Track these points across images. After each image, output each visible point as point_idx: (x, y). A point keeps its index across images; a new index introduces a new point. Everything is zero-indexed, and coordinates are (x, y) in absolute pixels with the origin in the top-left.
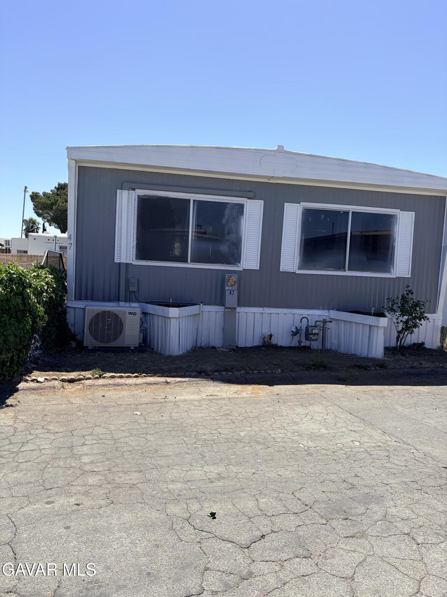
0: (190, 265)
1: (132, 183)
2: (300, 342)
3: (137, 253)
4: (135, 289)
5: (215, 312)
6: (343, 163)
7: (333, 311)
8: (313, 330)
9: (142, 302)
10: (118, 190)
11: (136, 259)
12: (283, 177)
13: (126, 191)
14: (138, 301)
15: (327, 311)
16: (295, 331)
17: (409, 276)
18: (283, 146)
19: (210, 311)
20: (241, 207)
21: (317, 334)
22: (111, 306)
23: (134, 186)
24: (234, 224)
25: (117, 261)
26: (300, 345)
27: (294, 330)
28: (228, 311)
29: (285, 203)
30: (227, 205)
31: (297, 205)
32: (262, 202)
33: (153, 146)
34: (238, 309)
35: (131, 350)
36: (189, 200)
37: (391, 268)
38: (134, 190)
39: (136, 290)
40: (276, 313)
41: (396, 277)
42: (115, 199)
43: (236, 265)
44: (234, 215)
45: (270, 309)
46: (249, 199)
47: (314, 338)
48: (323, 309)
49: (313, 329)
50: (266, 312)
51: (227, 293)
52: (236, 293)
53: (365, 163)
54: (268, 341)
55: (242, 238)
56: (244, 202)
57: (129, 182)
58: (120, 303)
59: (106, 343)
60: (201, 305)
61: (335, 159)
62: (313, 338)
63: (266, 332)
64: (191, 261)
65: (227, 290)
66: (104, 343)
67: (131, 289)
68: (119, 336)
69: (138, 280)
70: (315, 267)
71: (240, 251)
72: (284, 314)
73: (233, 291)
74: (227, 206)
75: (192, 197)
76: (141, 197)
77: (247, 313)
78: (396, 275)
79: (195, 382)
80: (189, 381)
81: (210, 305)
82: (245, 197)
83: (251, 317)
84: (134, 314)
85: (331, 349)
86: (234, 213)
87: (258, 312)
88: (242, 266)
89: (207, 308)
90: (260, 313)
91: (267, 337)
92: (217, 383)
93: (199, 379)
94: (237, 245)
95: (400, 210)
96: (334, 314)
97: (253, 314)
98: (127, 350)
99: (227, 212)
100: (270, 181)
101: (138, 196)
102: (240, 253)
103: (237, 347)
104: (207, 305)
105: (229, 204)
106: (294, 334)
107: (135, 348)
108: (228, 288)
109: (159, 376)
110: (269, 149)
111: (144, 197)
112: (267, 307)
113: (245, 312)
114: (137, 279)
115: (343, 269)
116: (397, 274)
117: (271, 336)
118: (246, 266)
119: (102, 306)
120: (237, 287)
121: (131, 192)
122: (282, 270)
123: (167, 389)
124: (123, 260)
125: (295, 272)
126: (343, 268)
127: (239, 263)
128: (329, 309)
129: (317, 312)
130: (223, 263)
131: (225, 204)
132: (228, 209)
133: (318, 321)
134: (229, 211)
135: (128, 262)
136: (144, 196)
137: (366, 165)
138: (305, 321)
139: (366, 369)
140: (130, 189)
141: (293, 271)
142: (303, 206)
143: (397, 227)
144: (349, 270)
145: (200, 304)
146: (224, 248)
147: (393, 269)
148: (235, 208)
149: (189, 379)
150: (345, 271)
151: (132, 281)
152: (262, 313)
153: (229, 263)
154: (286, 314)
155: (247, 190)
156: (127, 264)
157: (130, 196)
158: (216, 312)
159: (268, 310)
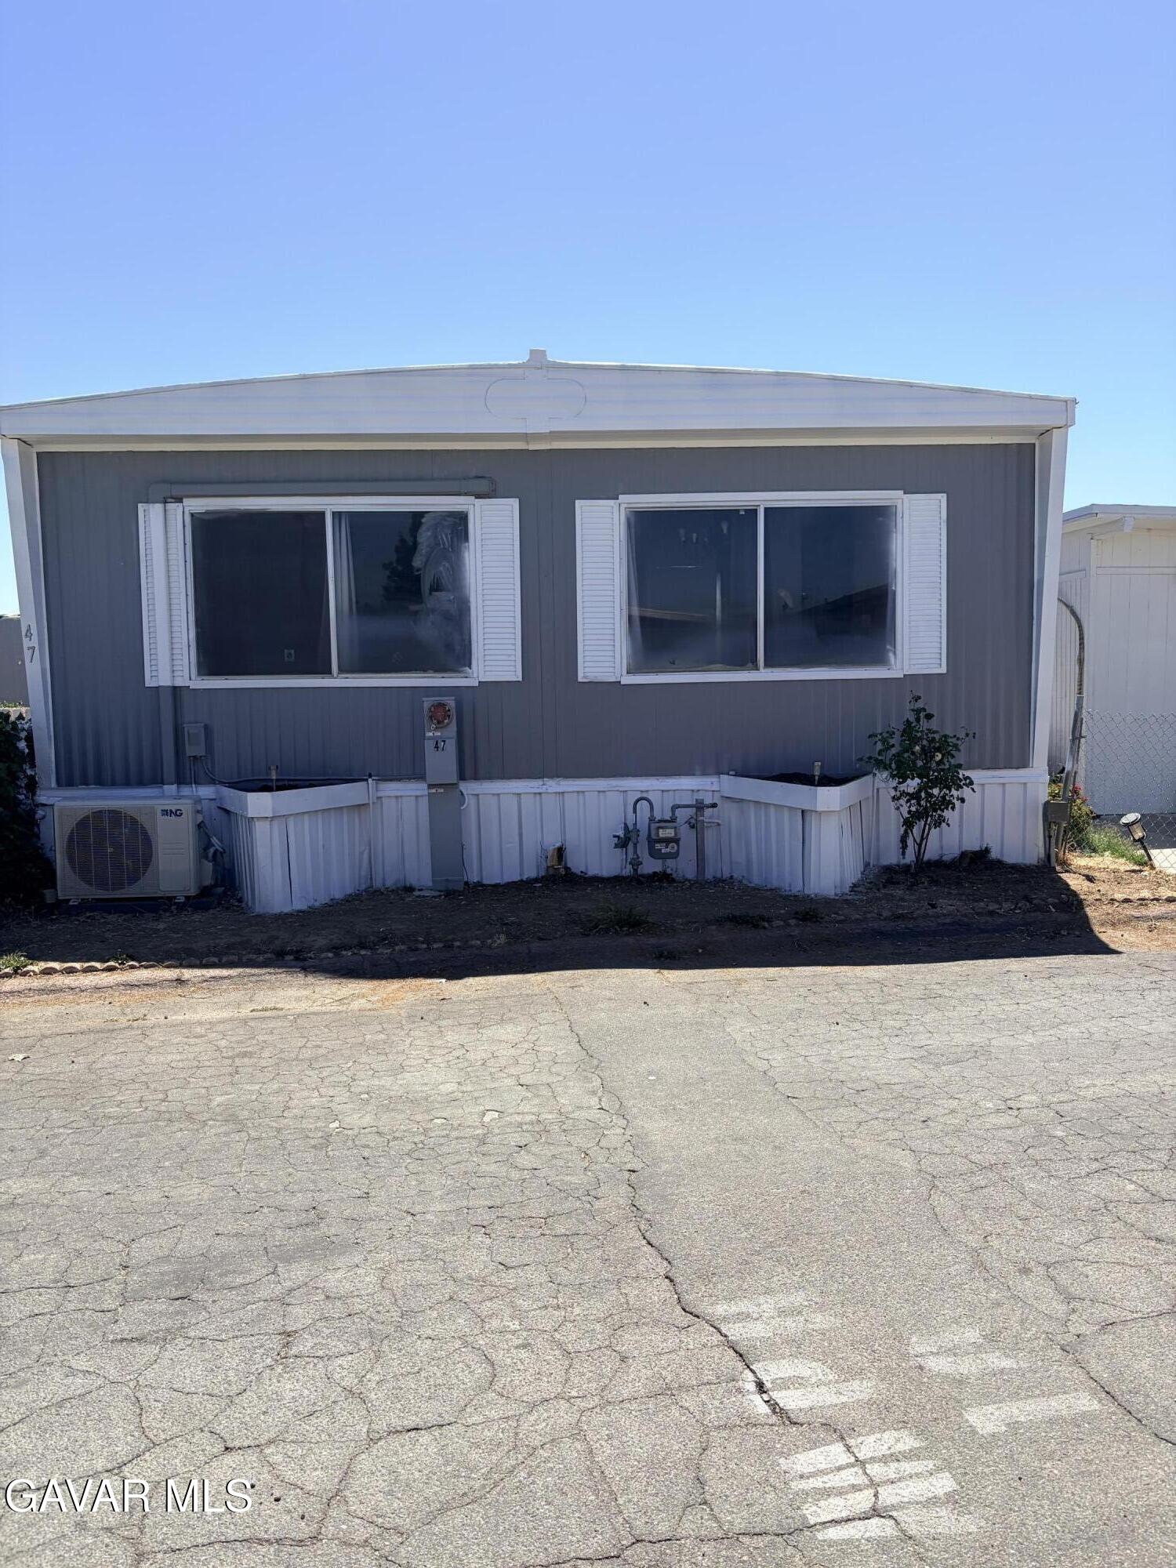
0: (337, 681)
1: (172, 483)
2: (636, 863)
3: (201, 659)
4: (200, 751)
5: (414, 798)
6: (714, 379)
7: (726, 776)
8: (660, 830)
9: (222, 783)
10: (140, 505)
11: (200, 673)
12: (551, 432)
13: (159, 507)
14: (212, 781)
15: (714, 779)
16: (622, 836)
17: (943, 670)
18: (545, 351)
19: (401, 797)
20: (458, 524)
21: (676, 840)
22: (145, 798)
23: (176, 491)
24: (447, 565)
25: (149, 682)
26: (636, 870)
27: (621, 833)
28: (437, 793)
29: (577, 501)
30: (423, 517)
31: (611, 502)
32: (514, 503)
33: (202, 386)
34: (469, 788)
35: (175, 904)
36: (322, 514)
37: (888, 651)
38: (179, 500)
39: (204, 754)
40: (578, 792)
41: (905, 675)
42: (134, 528)
43: (459, 672)
44: (444, 544)
45: (562, 783)
46: (478, 496)
47: (668, 850)
48: (704, 774)
49: (659, 828)
50: (549, 791)
51: (429, 746)
52: (451, 746)
53: (777, 374)
54: (553, 866)
55: (469, 602)
56: (466, 507)
57: (164, 482)
58: (165, 786)
59: (113, 889)
60: (370, 780)
61: (691, 371)
62: (663, 851)
63: (553, 841)
64: (341, 670)
65: (430, 738)
66: (108, 890)
67: (190, 751)
68: (144, 874)
69: (206, 727)
70: (674, 664)
71: (467, 637)
72: (599, 792)
73: (444, 741)
74: (423, 520)
75: (329, 505)
76: (198, 516)
77: (498, 795)
78: (903, 669)
79: (253, 979)
80: (239, 976)
81: (399, 780)
82: (466, 494)
83: (510, 805)
84: (176, 815)
85: (732, 877)
86: (442, 538)
87: (527, 791)
88: (475, 675)
89: (391, 789)
90: (535, 793)
91: (553, 856)
92: (314, 977)
93: (268, 970)
94: (458, 619)
95: (902, 492)
96: (729, 785)
97: (515, 798)
98: (165, 904)
99: (424, 537)
100: (532, 447)
101: (192, 515)
102: (467, 642)
103: (466, 883)
104: (391, 780)
105: (426, 515)
106: (623, 843)
107: (188, 898)
108: (431, 734)
109: (168, 967)
110: (507, 363)
111: (206, 517)
112: (551, 777)
113: (494, 794)
114: (203, 725)
115: (750, 665)
116: (906, 667)
117: (560, 852)
118: (487, 673)
119: (104, 798)
120: (455, 729)
121: (171, 506)
122: (585, 677)
123: (173, 997)
124: (165, 680)
125: (618, 680)
126: (747, 660)
127: (467, 668)
128: (719, 773)
129: (686, 783)
130: (425, 670)
131: (417, 517)
132: (424, 528)
133: (679, 806)
134: (429, 534)
135: (179, 683)
136: (207, 513)
137: (781, 380)
138: (643, 807)
139: (756, 926)
140: (169, 500)
141: (613, 679)
142: (626, 505)
143: (899, 541)
144: (767, 665)
145: (367, 780)
146: (427, 630)
147: (895, 653)
148: (446, 523)
149: (240, 970)
150: (757, 668)
151: (191, 731)
152: (540, 794)
153: (441, 668)
154: (604, 792)
155: (473, 474)
156: (176, 690)
157: (170, 516)
158: (417, 797)
159: (553, 785)
